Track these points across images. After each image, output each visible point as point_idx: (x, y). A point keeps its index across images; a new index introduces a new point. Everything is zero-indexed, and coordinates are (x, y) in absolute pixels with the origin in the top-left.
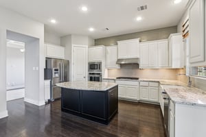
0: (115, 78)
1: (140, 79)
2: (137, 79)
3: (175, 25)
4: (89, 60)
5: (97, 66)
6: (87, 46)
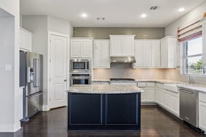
0: (109, 80)
1: (136, 81)
4: (72, 56)
5: (85, 65)
6: (68, 36)
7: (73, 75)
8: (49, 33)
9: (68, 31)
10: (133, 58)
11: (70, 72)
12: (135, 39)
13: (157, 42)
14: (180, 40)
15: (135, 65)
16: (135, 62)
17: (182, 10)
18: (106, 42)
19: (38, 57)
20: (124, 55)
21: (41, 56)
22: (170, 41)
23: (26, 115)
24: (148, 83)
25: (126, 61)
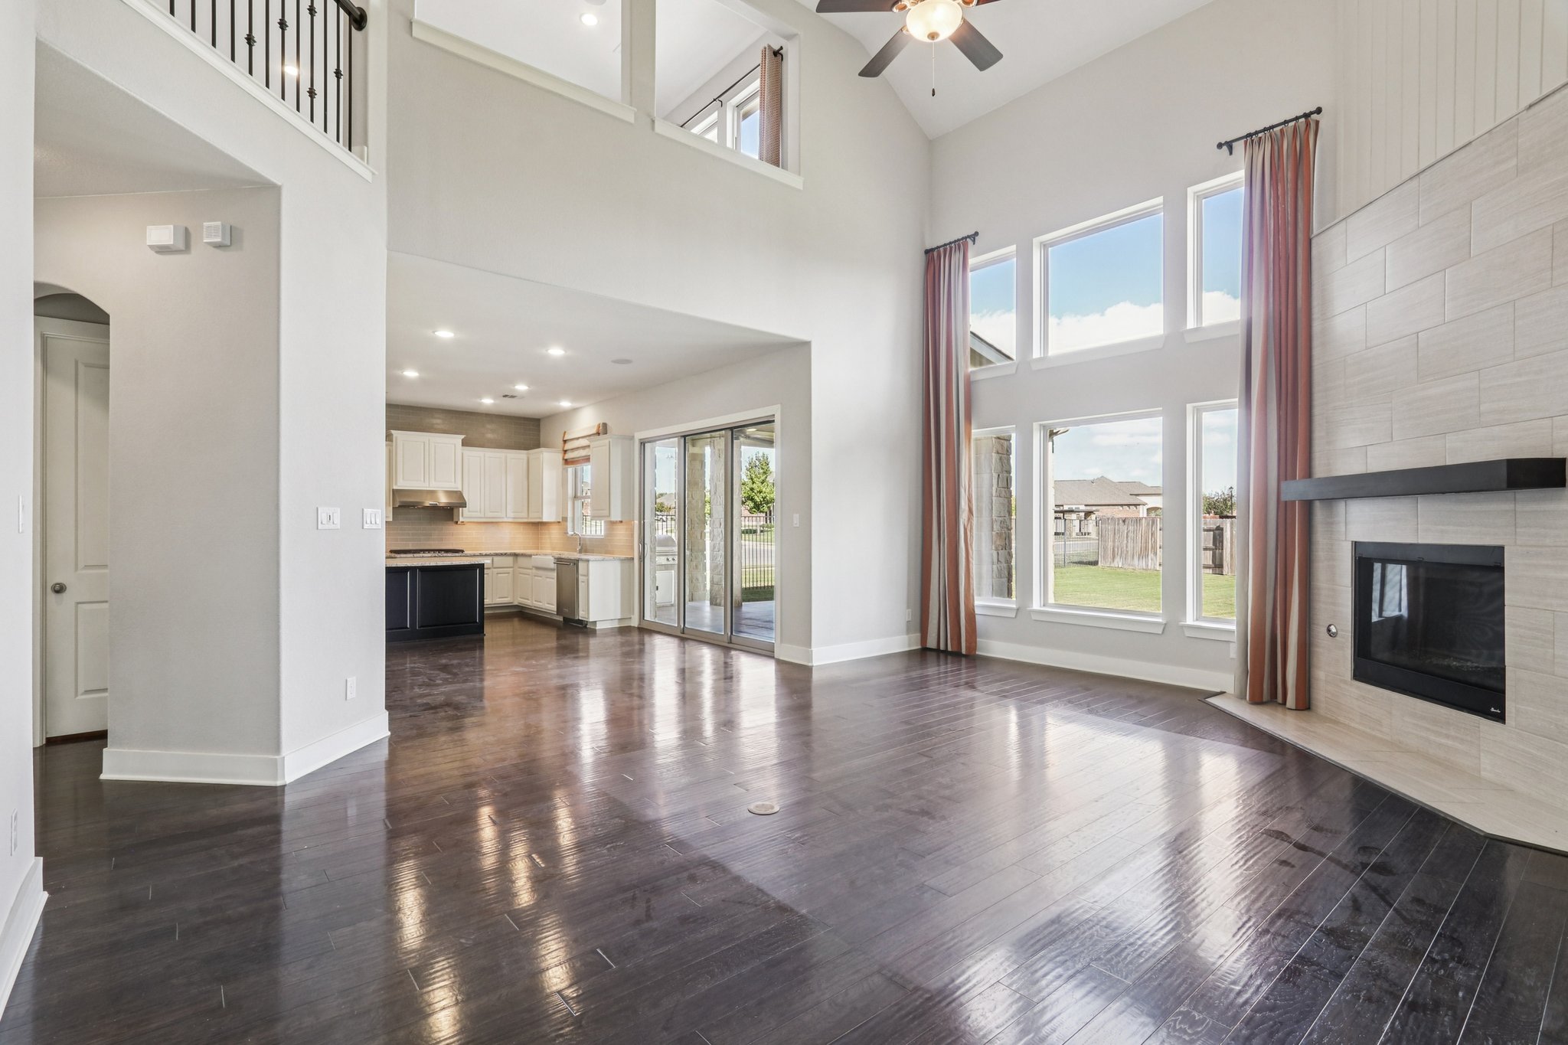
10: (459, 494)
12: (465, 443)
13: (521, 455)
14: (567, 462)
15: (464, 514)
16: (464, 505)
17: (565, 404)
20: (432, 486)
22: (548, 460)
24: (496, 559)
25: (428, 503)
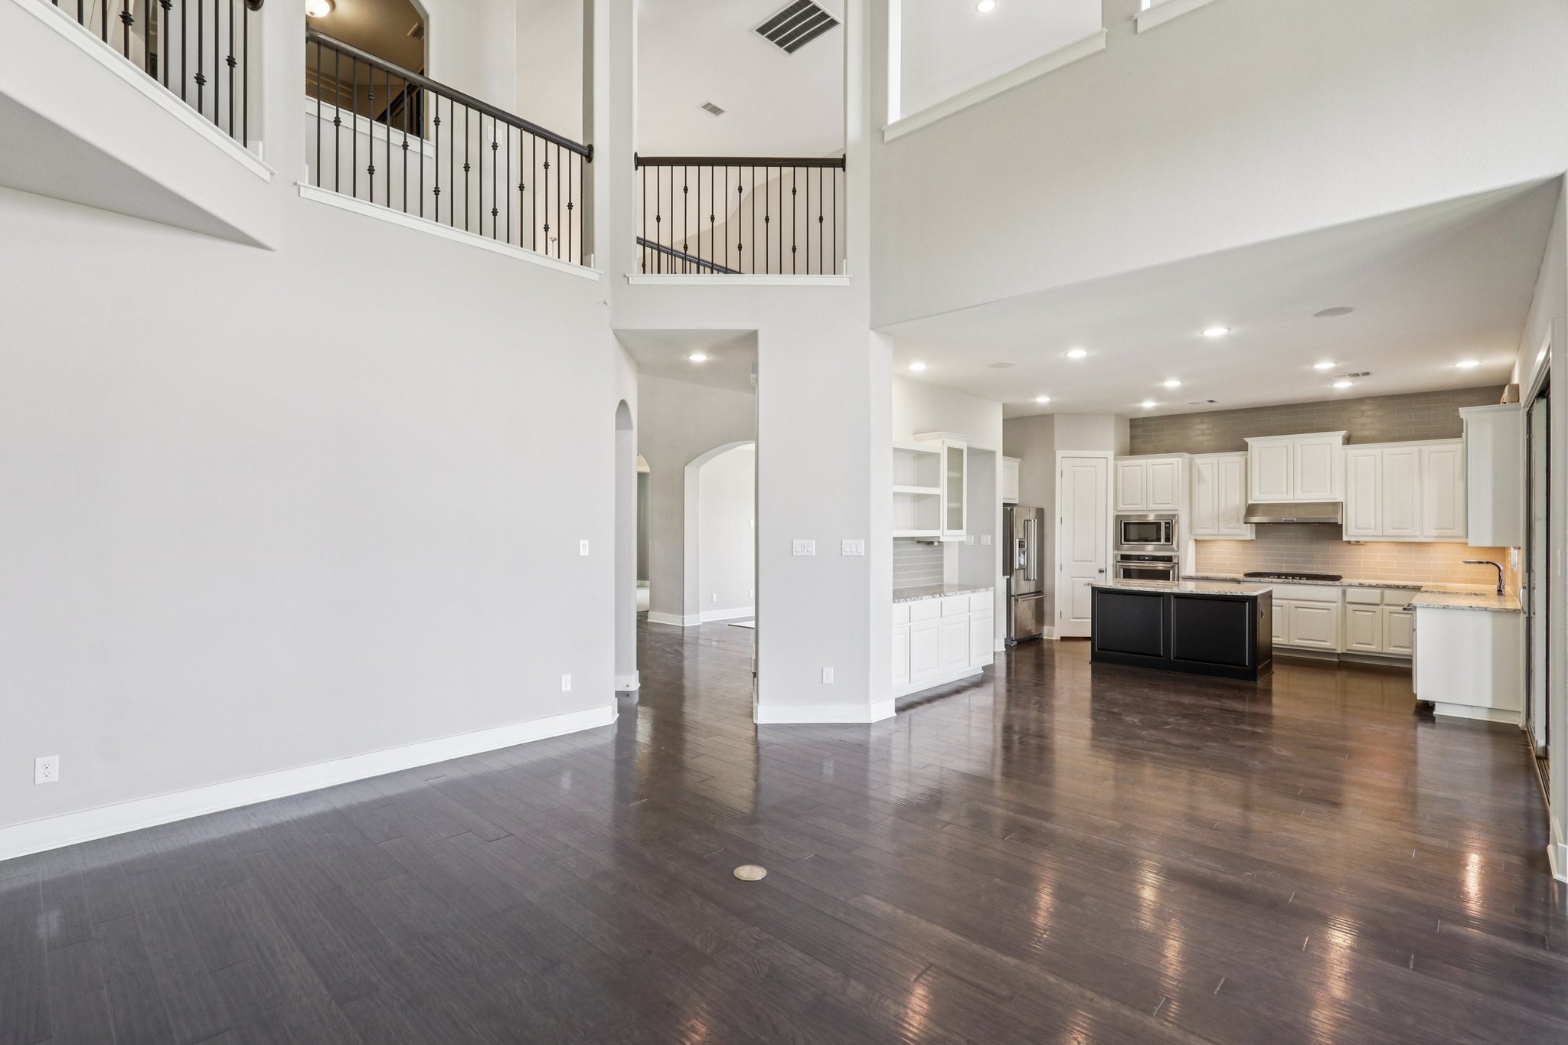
0: (1240, 576)
1: (1345, 581)
2: (1337, 578)
3: (1501, 383)
4: (1121, 507)
5: (1159, 530)
6: (1111, 454)
7: (1125, 558)
8: (1059, 454)
9: (1110, 436)
10: (1338, 506)
11: (1117, 547)
12: (1345, 442)
15: (1348, 532)
18: (1234, 459)
19: (1032, 515)
21: (1040, 513)
23: (1013, 634)
